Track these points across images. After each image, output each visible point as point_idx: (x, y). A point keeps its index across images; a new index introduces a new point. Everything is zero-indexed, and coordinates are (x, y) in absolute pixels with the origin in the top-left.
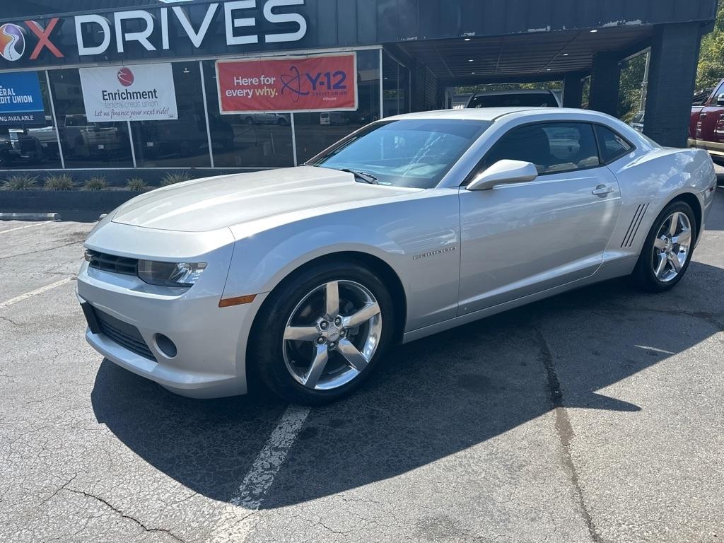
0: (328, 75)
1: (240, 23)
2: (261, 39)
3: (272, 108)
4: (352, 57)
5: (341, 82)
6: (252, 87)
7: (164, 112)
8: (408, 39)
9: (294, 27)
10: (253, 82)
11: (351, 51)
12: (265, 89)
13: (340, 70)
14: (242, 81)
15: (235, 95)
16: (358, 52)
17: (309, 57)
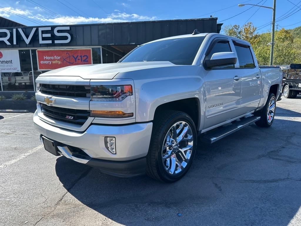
0: (81, 56)
1: (45, 35)
2: (53, 42)
4: (90, 50)
5: (86, 59)
6: (51, 60)
7: (15, 69)
8: (110, 44)
9: (66, 38)
10: (52, 58)
11: (90, 48)
12: (56, 61)
13: (86, 55)
14: (47, 58)
15: (44, 63)
16: (92, 48)
17: (73, 49)
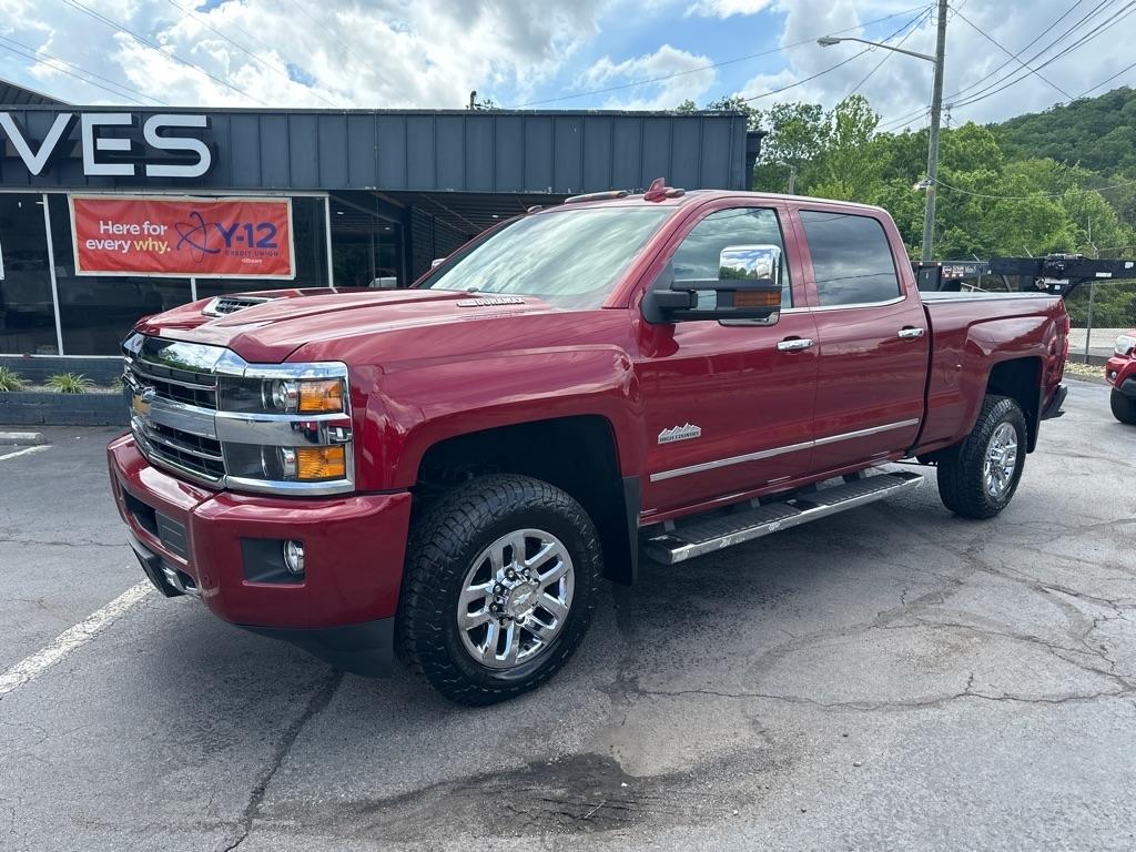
0: (248, 227)
3: (161, 268)
4: (286, 204)
5: (268, 238)
6: (128, 236)
10: (131, 229)
11: (283, 197)
12: (150, 242)
13: (267, 221)
14: (113, 229)
15: (100, 248)
16: (294, 199)
17: (220, 200)
